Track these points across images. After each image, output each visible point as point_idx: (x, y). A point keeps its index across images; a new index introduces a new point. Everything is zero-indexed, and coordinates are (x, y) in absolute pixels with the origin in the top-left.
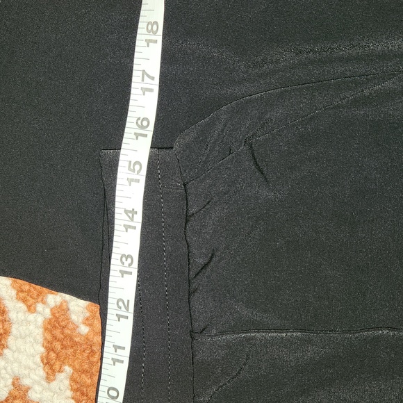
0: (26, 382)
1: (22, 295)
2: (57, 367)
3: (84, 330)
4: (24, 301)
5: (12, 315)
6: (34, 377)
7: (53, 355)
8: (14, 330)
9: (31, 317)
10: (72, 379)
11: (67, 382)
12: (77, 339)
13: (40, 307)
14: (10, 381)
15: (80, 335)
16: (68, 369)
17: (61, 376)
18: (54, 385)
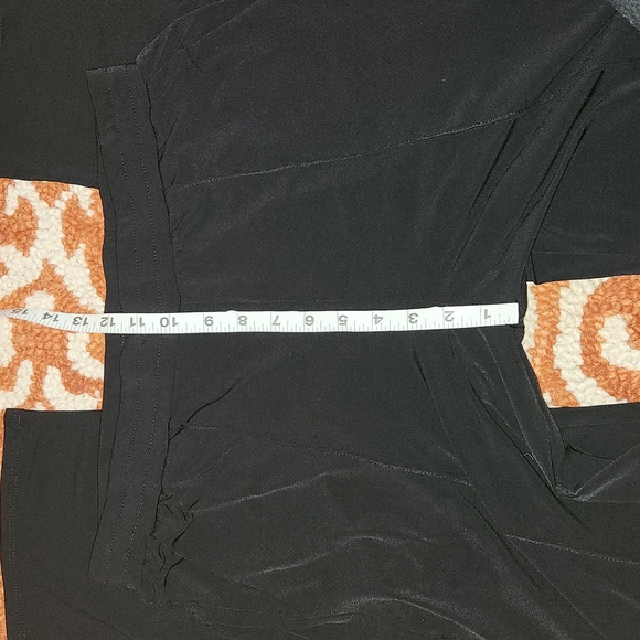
0: (53, 262)
1: (44, 196)
2: (74, 246)
3: (90, 213)
4: (46, 200)
5: (38, 213)
6: (58, 258)
7: (70, 237)
8: (40, 224)
9: (51, 211)
10: (86, 254)
11: (83, 257)
12: (87, 222)
13: (57, 203)
14: (40, 264)
15: (88, 218)
16: (82, 246)
17: (79, 252)
18: (73, 260)
